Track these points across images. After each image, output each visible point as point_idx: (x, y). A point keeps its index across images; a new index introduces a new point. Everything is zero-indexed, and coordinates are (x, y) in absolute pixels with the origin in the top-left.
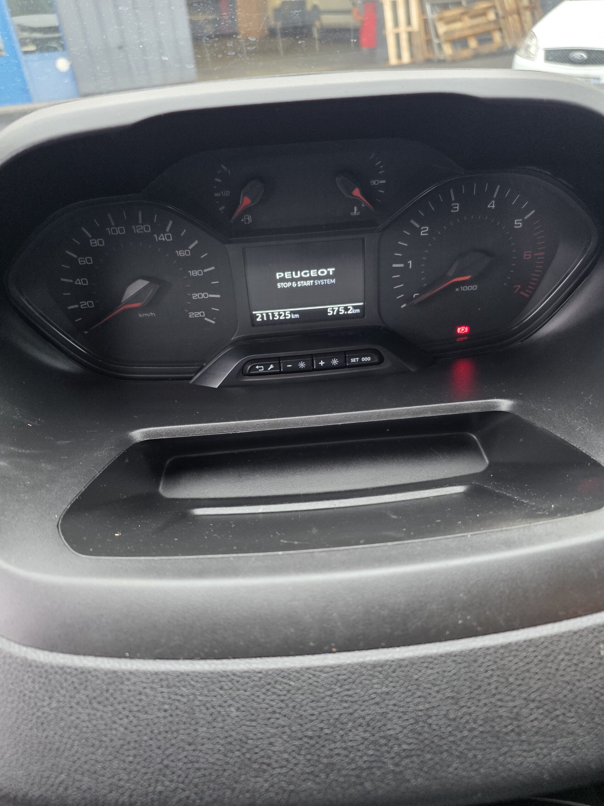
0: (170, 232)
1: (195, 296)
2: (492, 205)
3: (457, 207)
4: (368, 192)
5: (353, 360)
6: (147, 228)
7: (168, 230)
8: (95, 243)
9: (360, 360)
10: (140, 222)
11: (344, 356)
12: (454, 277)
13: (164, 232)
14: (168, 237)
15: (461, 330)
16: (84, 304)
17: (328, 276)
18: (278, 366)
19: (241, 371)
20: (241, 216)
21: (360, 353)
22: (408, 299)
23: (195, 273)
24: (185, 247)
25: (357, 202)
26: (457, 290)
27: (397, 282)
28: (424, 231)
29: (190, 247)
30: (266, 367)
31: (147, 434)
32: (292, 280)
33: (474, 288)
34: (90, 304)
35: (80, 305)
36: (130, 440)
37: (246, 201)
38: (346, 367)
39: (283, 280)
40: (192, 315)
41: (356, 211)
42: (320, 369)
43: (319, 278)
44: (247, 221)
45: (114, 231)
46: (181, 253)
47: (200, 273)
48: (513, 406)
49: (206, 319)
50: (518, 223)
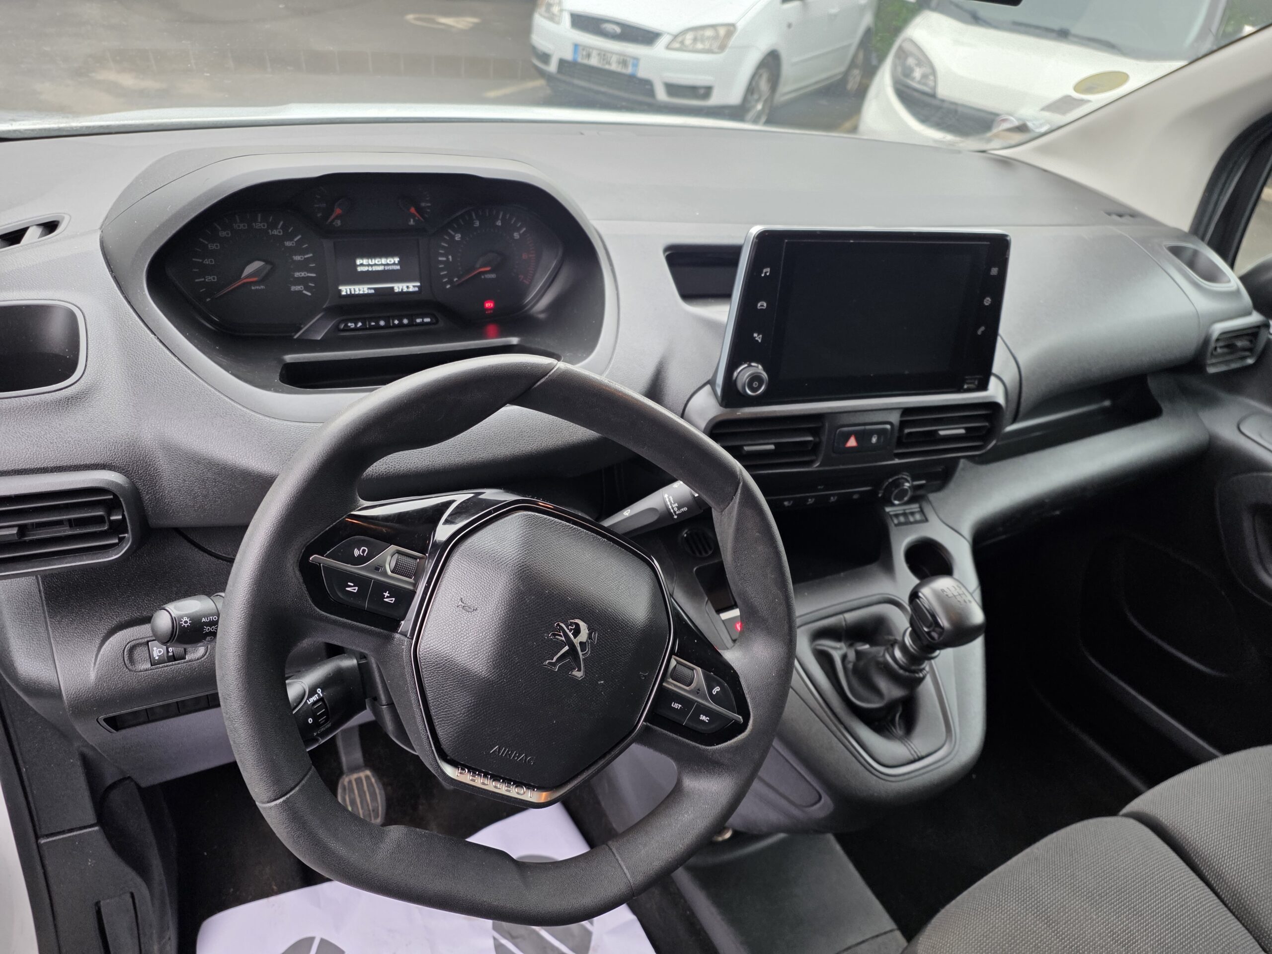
0: (281, 229)
1: (297, 274)
2: (499, 223)
3: (477, 224)
4: (419, 210)
5: (419, 321)
6: (264, 226)
7: (279, 227)
8: (223, 234)
9: (423, 321)
10: (259, 220)
11: (411, 318)
12: (480, 267)
13: (277, 229)
14: (280, 232)
15: (488, 305)
16: (209, 278)
17: (394, 264)
18: (364, 324)
19: (336, 328)
20: (333, 220)
21: (423, 316)
22: (450, 282)
23: (297, 258)
24: (291, 240)
25: (414, 216)
26: (483, 277)
27: (443, 270)
28: (458, 237)
29: (296, 240)
30: (356, 324)
31: (292, 358)
32: (369, 265)
33: (493, 276)
34: (214, 278)
35: (205, 279)
36: (283, 360)
37: (338, 211)
38: (413, 325)
39: (362, 265)
40: (293, 288)
41: (412, 222)
42: (395, 326)
43: (388, 265)
44: (337, 224)
45: (239, 226)
46: (288, 244)
47: (302, 258)
48: (521, 341)
49: (305, 292)
50: (516, 235)
